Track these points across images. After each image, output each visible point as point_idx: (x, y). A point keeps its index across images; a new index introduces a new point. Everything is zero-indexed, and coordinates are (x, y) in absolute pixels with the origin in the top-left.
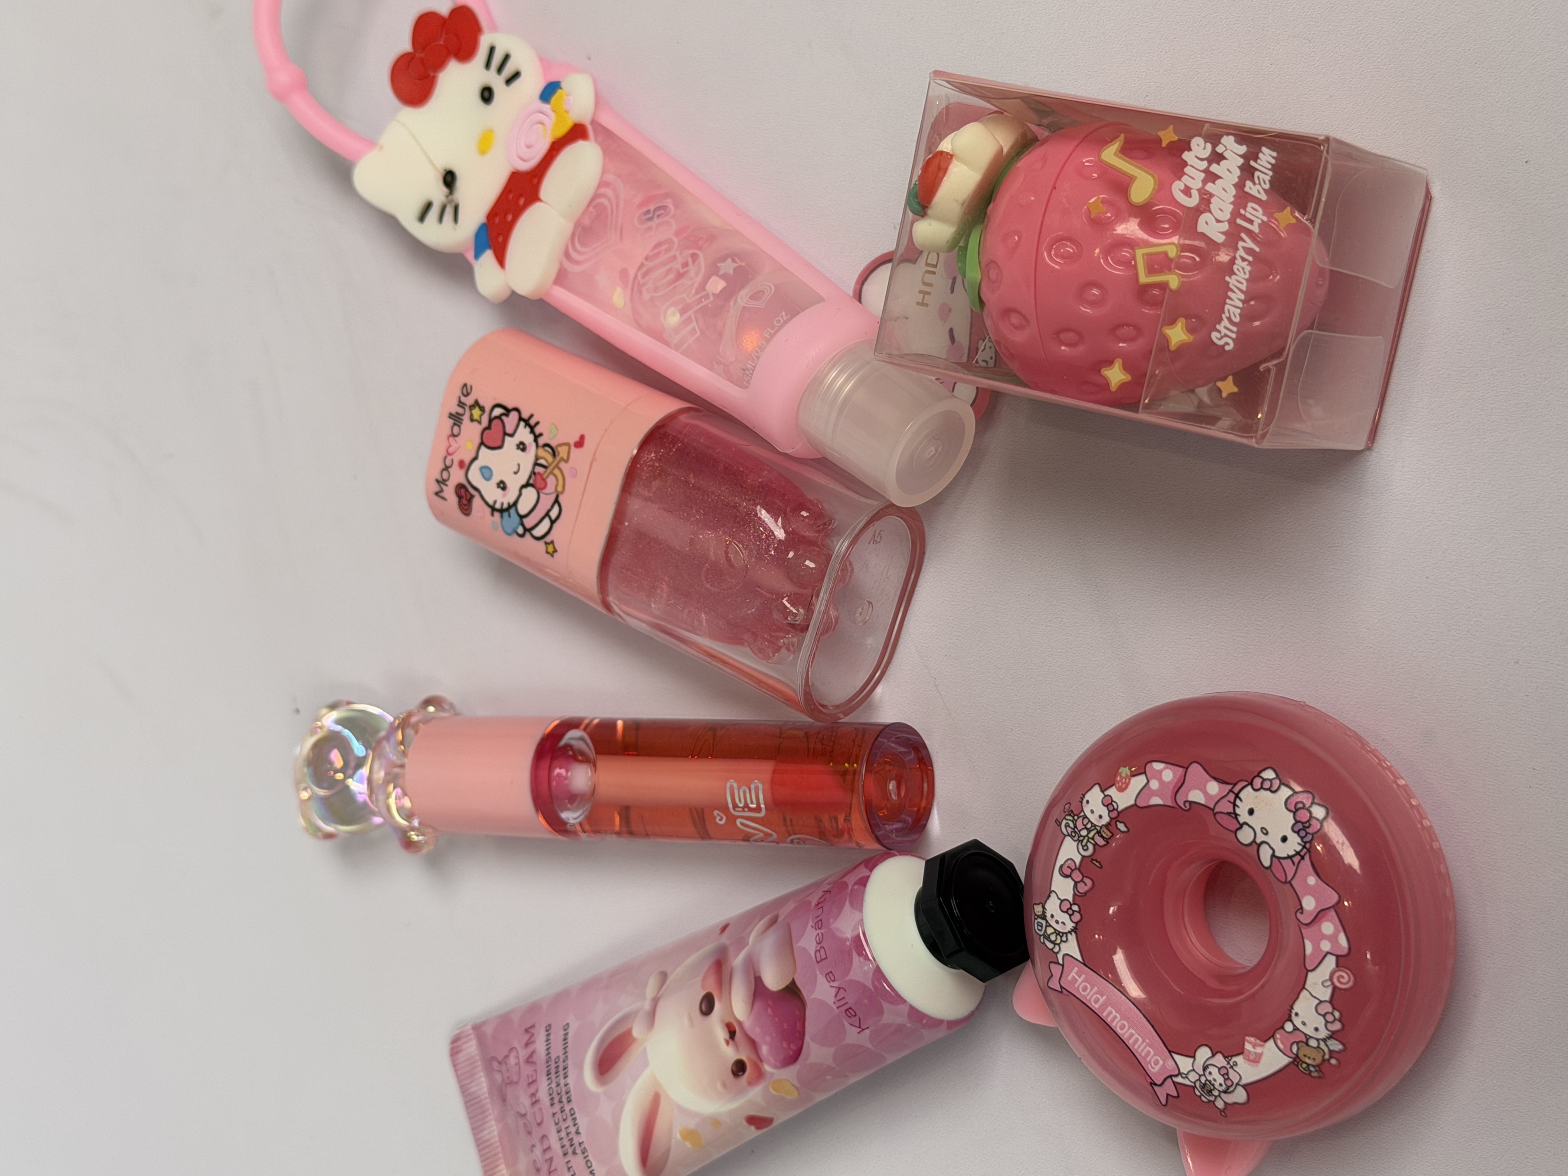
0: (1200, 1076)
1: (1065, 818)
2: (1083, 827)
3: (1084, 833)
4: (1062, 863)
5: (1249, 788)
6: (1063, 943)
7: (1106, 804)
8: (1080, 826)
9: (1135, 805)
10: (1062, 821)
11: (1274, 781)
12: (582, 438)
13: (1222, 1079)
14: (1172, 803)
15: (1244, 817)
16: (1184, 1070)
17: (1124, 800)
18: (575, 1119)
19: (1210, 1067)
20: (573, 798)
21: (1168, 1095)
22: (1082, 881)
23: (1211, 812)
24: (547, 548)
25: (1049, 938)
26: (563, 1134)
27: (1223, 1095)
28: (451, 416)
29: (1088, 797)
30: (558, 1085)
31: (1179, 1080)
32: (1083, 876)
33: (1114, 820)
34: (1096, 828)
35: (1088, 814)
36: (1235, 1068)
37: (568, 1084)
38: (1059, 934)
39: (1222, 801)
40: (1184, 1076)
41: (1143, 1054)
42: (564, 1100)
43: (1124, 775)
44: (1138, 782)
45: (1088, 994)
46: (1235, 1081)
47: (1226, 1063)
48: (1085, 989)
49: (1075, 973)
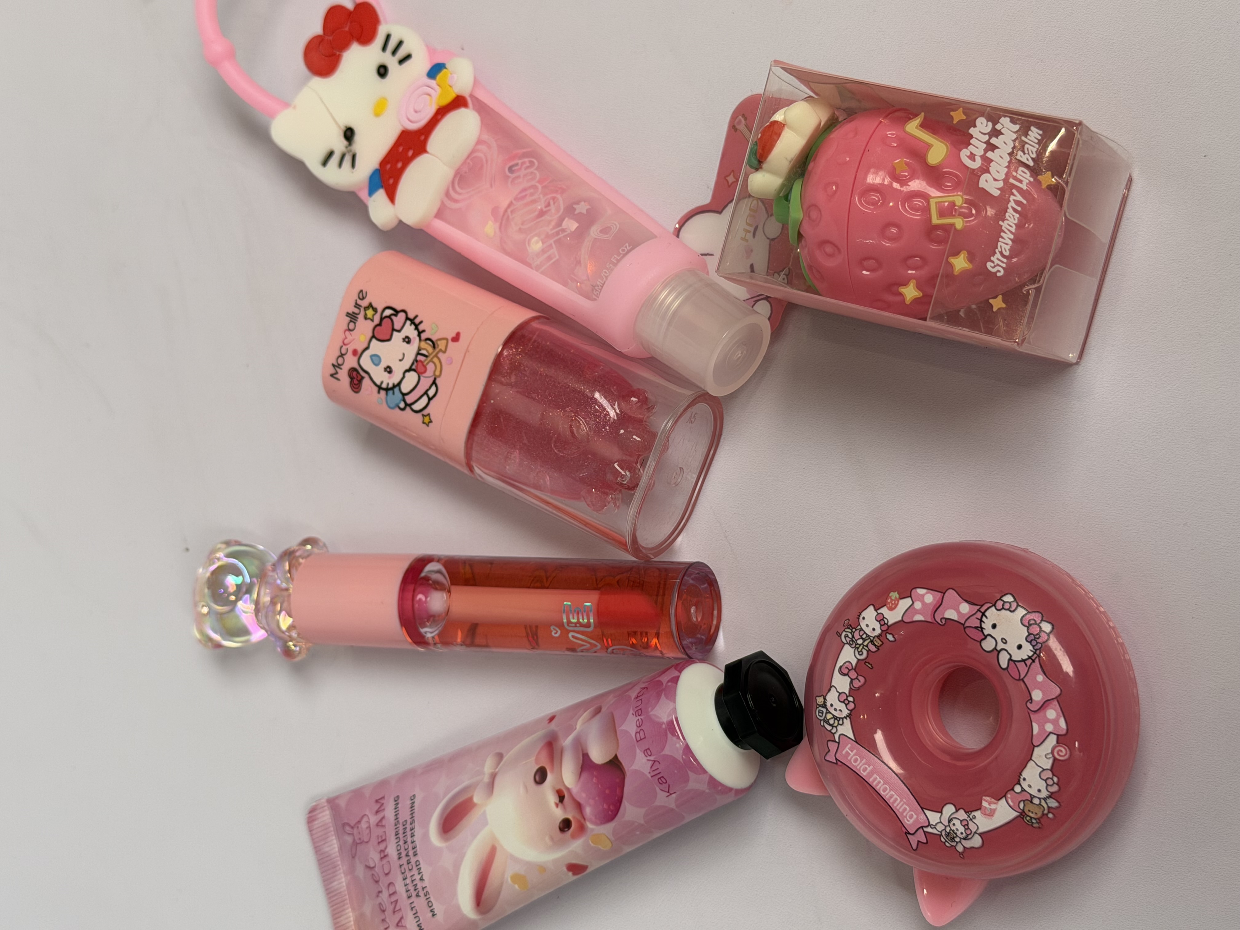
0: (946, 827)
1: (844, 631)
2: (859, 637)
4: (841, 664)
5: (993, 608)
6: (839, 726)
7: (879, 620)
8: (857, 636)
9: (902, 621)
10: (842, 633)
11: (1012, 604)
12: (458, 334)
13: (964, 829)
14: (932, 619)
15: (988, 630)
16: (933, 822)
17: (893, 616)
18: (420, 869)
19: (954, 820)
20: (432, 618)
21: (919, 842)
22: (857, 678)
23: (962, 626)
24: (424, 419)
25: (829, 722)
26: (408, 881)
27: (963, 841)
28: (348, 314)
29: (864, 614)
30: (405, 842)
31: (929, 830)
32: (858, 675)
33: (884, 632)
34: (869, 638)
35: (864, 627)
36: (974, 820)
37: (414, 842)
38: (836, 719)
39: (971, 618)
40: (932, 827)
41: (901, 810)
42: (411, 853)
43: (893, 598)
44: (905, 603)
45: (858, 765)
46: (974, 830)
47: (967, 816)
48: (856, 761)
49: (849, 749)
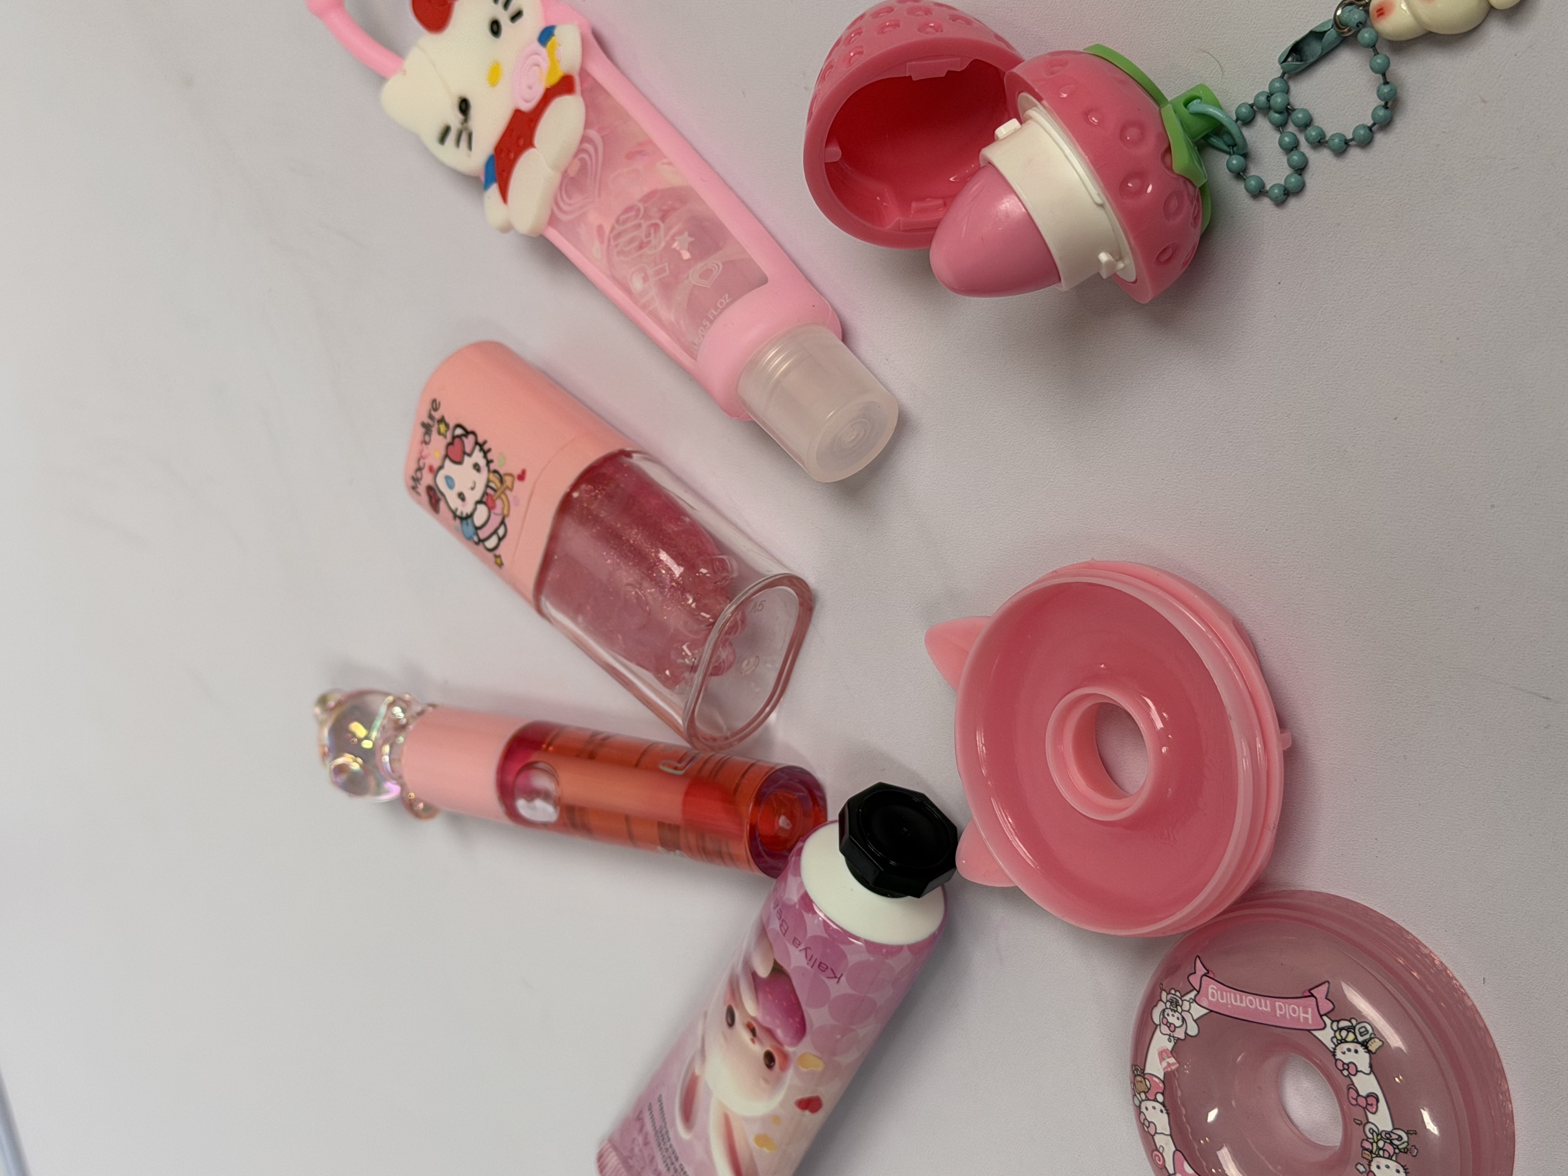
0: (1183, 1011)
2: (1384, 1148)
3: (1381, 1144)
4: (1379, 1105)
6: (1333, 1035)
8: (1389, 1147)
10: (1408, 1137)
19: (1181, 1023)
25: (1347, 1030)
27: (1164, 1007)
31: (1192, 995)
34: (1375, 1154)
35: (1389, 1162)
36: (1168, 1037)
38: (1341, 1041)
41: (1225, 993)
45: (1290, 1007)
46: (1163, 1026)
47: (1175, 1036)
48: (1294, 1011)
